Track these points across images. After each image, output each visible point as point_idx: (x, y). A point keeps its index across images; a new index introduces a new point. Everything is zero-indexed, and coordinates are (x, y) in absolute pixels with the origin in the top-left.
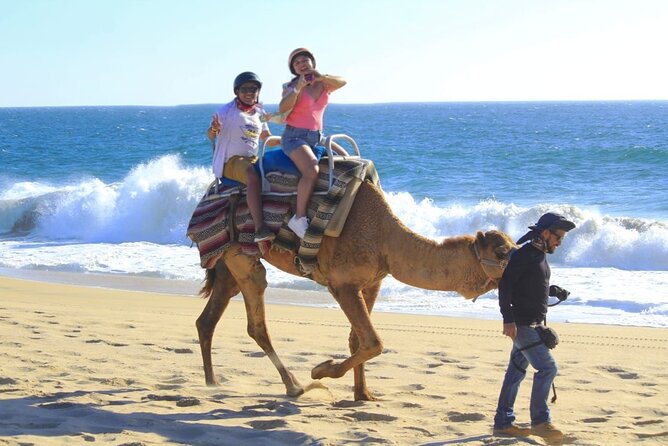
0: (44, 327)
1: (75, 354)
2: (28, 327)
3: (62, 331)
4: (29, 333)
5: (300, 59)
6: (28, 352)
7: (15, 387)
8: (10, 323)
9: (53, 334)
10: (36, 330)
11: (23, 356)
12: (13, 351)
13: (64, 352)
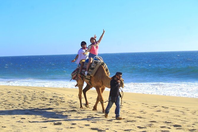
0: (185, 111)
1: (196, 119)
2: (181, 111)
3: (191, 112)
4: (181, 113)
5: (92, 40)
6: (182, 118)
7: (181, 128)
8: (176, 110)
9: (189, 113)
10: (183, 112)
11: (182, 119)
12: (178, 118)
13: (192, 118)
